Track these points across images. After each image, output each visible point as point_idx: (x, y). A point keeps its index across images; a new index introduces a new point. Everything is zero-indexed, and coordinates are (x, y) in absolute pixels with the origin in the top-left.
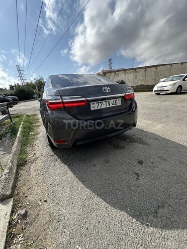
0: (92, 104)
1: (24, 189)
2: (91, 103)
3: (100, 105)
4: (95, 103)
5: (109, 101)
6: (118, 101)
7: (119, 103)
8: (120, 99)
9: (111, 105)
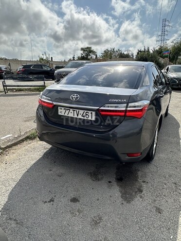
0: (60, 109)
1: (12, 151)
2: (59, 107)
3: (67, 111)
4: (63, 108)
5: (78, 110)
6: (90, 115)
7: (92, 117)
8: (94, 113)
9: (80, 117)
